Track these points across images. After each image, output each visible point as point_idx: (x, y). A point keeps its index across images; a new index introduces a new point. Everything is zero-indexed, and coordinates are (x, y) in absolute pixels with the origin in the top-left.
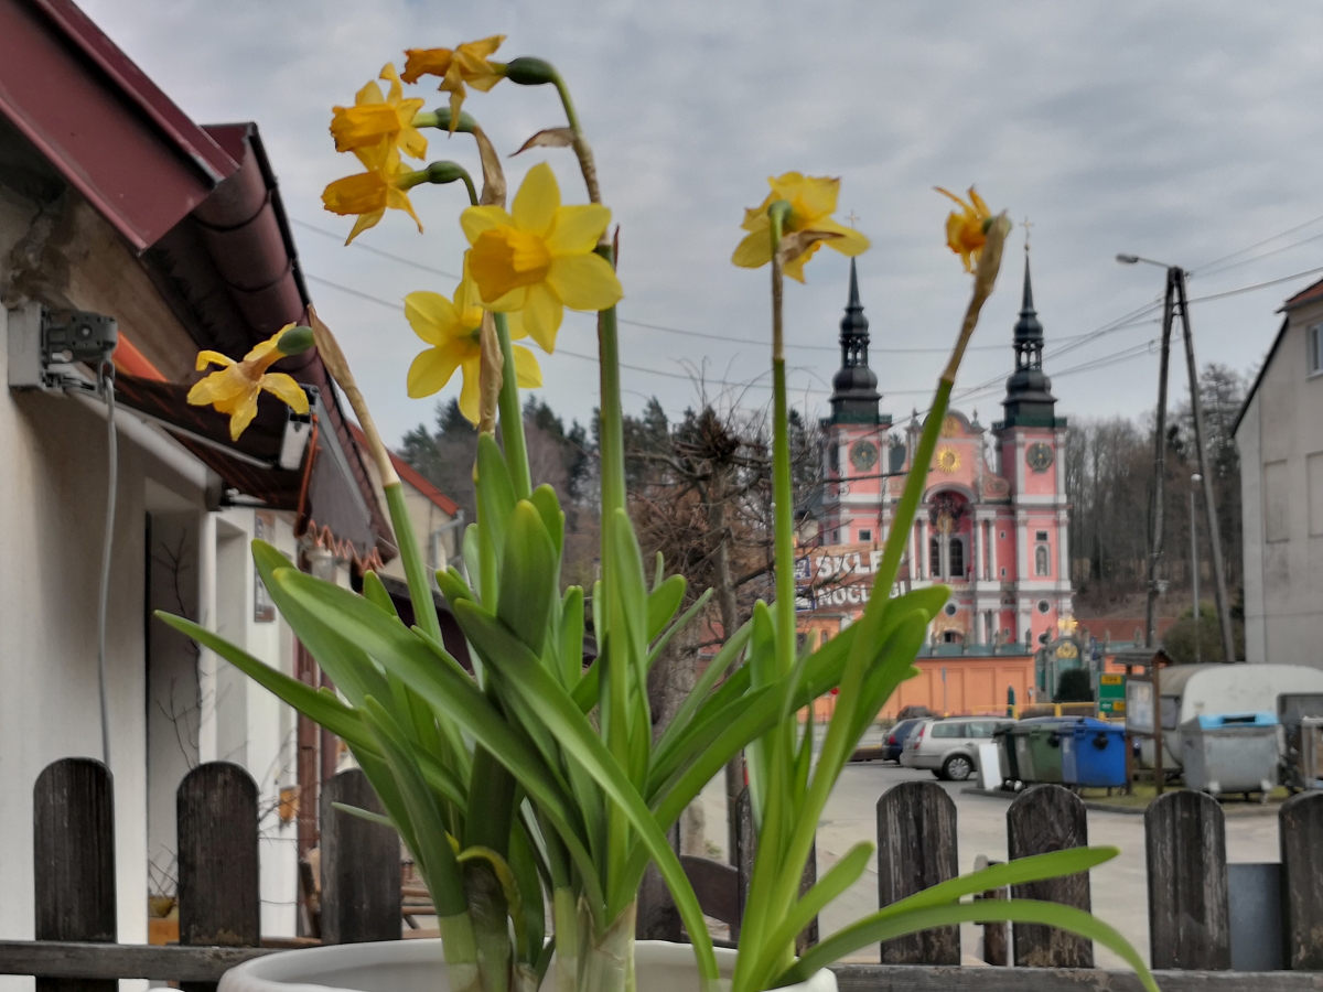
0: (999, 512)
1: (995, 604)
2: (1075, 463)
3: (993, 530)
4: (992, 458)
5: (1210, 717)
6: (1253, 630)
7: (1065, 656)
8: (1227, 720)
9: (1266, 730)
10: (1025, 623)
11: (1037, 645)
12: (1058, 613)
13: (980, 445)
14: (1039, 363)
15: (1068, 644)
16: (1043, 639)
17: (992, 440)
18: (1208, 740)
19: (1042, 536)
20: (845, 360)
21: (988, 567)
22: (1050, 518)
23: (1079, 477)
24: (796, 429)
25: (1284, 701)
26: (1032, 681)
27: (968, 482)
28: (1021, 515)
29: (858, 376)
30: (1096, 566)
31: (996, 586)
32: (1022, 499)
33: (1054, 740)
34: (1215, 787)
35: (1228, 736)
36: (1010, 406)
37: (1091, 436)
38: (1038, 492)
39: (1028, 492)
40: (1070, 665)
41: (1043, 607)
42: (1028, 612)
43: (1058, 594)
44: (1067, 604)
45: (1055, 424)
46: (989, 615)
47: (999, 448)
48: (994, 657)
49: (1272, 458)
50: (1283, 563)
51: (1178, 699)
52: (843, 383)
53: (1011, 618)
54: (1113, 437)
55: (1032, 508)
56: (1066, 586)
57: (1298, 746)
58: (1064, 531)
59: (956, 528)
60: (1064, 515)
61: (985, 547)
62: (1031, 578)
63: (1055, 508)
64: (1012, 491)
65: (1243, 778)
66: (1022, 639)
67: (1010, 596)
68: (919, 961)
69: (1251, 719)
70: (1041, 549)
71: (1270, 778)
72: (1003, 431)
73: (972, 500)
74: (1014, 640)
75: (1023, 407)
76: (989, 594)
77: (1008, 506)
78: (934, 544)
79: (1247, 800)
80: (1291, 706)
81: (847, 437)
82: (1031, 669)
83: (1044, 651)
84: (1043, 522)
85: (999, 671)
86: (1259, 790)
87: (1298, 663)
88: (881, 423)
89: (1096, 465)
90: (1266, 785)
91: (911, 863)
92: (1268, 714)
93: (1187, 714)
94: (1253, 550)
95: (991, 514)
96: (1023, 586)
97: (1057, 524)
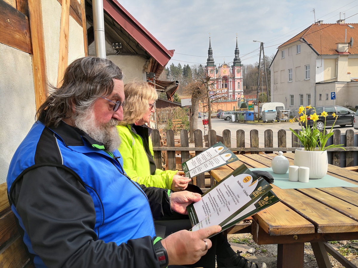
0: (232, 80)
1: (232, 94)
2: (244, 72)
3: (231, 82)
4: (231, 71)
5: (266, 111)
6: (272, 97)
7: (242, 101)
8: (269, 111)
9: (274, 112)
10: (236, 96)
11: (238, 100)
12: (241, 95)
13: (230, 69)
14: (239, 56)
15: (243, 99)
16: (239, 99)
17: (231, 68)
18: (266, 114)
19: (239, 83)
20: (209, 56)
21: (230, 88)
22: (240, 80)
23: (244, 74)
24: (201, 67)
25: (277, 108)
26: (237, 105)
27: (228, 75)
28: (236, 80)
29: (211, 59)
30: (247, 87)
31: (232, 91)
32: (236, 77)
33: (243, 114)
34: (267, 120)
35: (269, 113)
36: (234, 63)
37: (246, 67)
38: (238, 76)
39: (237, 76)
40: (243, 102)
41: (239, 94)
42: (236, 95)
43: (241, 92)
44: (242, 93)
45: (241, 65)
46: (231, 95)
47: (232, 70)
48: (232, 102)
49: (275, 71)
50: (277, 87)
51: (261, 108)
52: (209, 60)
53: (234, 96)
54: (250, 67)
55: (237, 79)
56: (242, 90)
57: (279, 114)
58: (242, 82)
59: (226, 82)
60: (242, 80)
61: (230, 85)
62: (237, 89)
63: (241, 78)
64: (234, 76)
65: (271, 119)
66: (236, 99)
67: (234, 92)
68: (269, 147)
69: (272, 111)
70: (239, 85)
71: (275, 119)
72: (233, 67)
73: (228, 78)
74: (234, 99)
75: (236, 63)
76: (231, 92)
77: (234, 78)
78: (222, 85)
79: (271, 122)
80: (278, 109)
81: (210, 69)
82: (237, 103)
83: (239, 100)
84: (239, 81)
85: (232, 104)
86: (273, 121)
87: (279, 102)
88: (214, 66)
89: (247, 71)
90: (274, 120)
91: (268, 138)
92: (275, 110)
93: (263, 110)
94: (272, 85)
95: (231, 80)
96: (236, 91)
97: (241, 81)
